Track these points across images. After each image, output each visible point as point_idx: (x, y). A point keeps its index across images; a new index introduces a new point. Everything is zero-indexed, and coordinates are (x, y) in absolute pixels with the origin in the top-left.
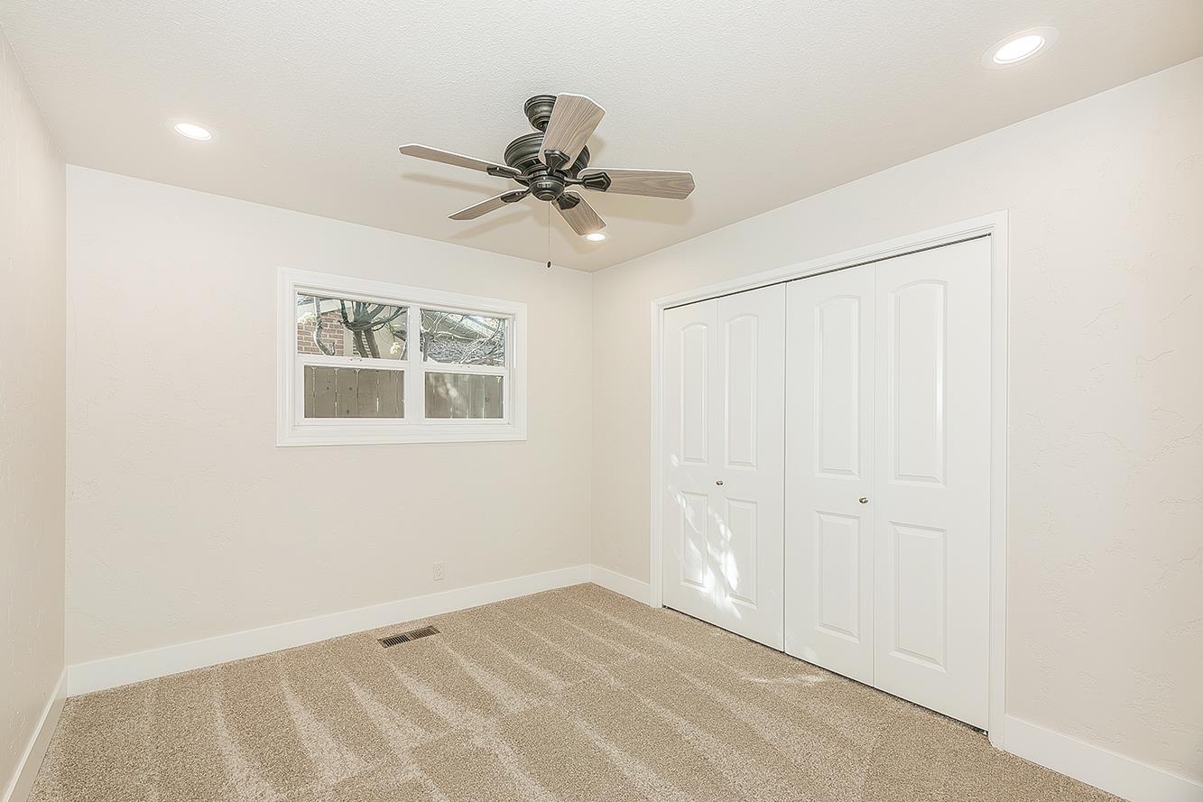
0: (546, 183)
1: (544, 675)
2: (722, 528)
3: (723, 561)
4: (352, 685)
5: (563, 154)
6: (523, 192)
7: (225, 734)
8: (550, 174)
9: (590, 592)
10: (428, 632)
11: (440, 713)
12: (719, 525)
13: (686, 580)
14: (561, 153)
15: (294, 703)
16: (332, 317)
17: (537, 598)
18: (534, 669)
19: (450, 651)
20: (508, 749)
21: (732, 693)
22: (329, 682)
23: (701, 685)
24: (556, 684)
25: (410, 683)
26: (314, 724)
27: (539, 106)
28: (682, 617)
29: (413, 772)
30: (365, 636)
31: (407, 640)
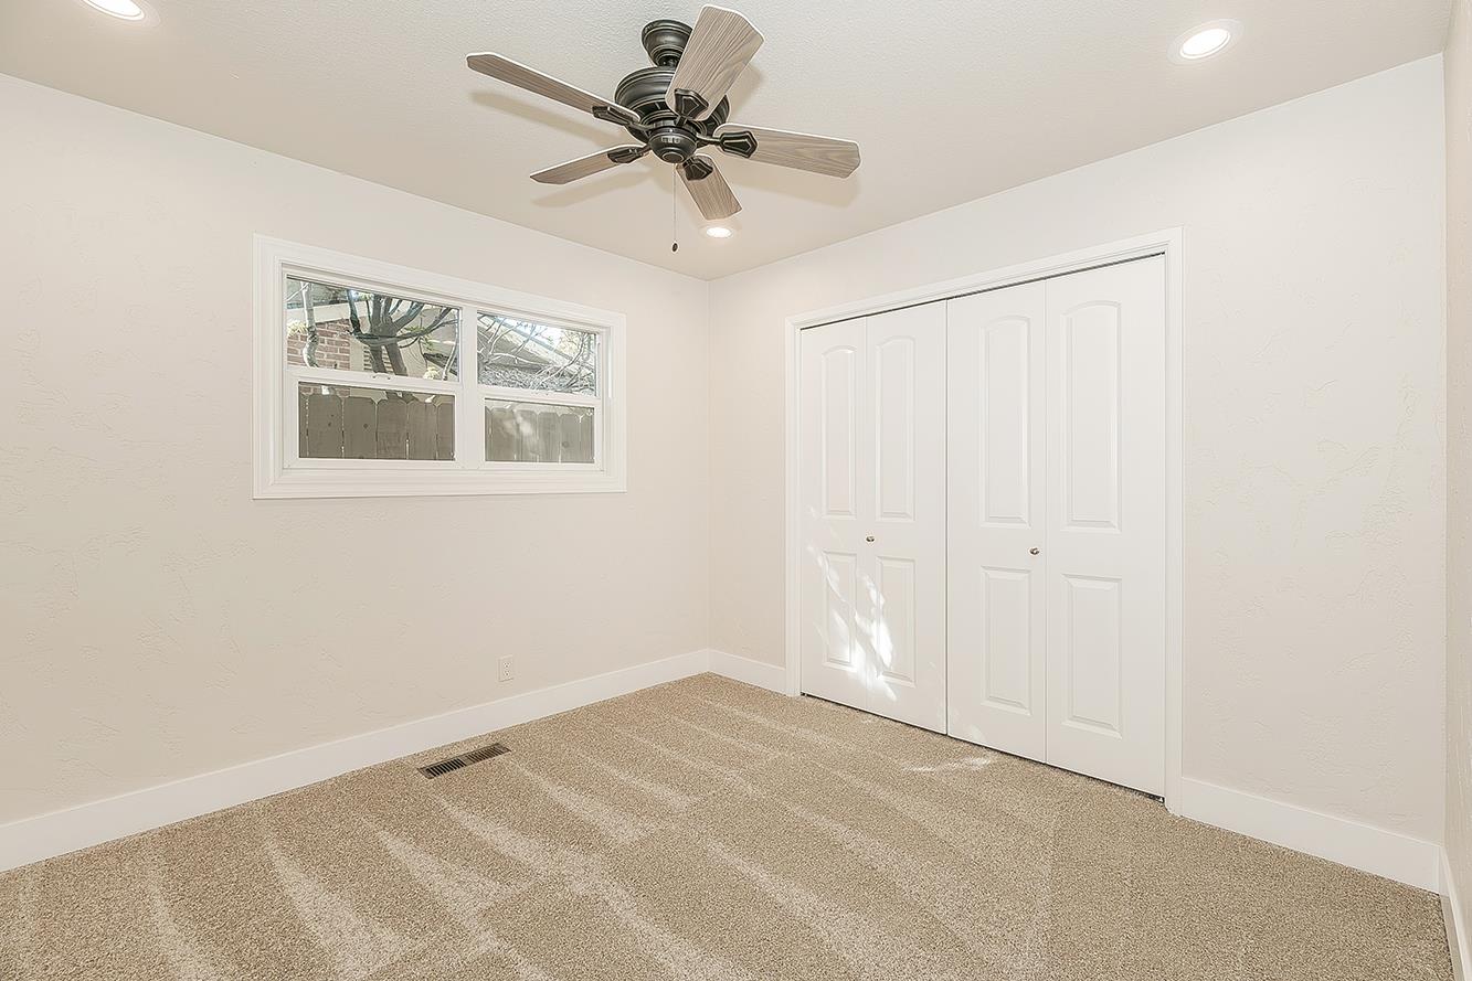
0: (673, 137)
1: (661, 791)
2: (873, 593)
3: (874, 633)
4: (383, 835)
5: (700, 97)
6: (639, 149)
7: (172, 931)
8: (679, 127)
9: (709, 683)
10: (492, 751)
11: (521, 857)
12: (868, 591)
13: (830, 660)
14: (698, 95)
15: (288, 872)
16: (331, 329)
17: (642, 696)
18: (646, 785)
19: (527, 773)
20: (621, 892)
21: (895, 788)
22: (343, 834)
23: (858, 783)
24: (678, 801)
25: (472, 822)
26: (324, 898)
27: (663, 34)
28: (826, 705)
29: (487, 942)
30: (398, 764)
31: (462, 765)
